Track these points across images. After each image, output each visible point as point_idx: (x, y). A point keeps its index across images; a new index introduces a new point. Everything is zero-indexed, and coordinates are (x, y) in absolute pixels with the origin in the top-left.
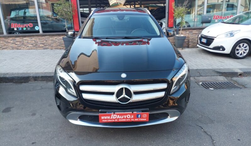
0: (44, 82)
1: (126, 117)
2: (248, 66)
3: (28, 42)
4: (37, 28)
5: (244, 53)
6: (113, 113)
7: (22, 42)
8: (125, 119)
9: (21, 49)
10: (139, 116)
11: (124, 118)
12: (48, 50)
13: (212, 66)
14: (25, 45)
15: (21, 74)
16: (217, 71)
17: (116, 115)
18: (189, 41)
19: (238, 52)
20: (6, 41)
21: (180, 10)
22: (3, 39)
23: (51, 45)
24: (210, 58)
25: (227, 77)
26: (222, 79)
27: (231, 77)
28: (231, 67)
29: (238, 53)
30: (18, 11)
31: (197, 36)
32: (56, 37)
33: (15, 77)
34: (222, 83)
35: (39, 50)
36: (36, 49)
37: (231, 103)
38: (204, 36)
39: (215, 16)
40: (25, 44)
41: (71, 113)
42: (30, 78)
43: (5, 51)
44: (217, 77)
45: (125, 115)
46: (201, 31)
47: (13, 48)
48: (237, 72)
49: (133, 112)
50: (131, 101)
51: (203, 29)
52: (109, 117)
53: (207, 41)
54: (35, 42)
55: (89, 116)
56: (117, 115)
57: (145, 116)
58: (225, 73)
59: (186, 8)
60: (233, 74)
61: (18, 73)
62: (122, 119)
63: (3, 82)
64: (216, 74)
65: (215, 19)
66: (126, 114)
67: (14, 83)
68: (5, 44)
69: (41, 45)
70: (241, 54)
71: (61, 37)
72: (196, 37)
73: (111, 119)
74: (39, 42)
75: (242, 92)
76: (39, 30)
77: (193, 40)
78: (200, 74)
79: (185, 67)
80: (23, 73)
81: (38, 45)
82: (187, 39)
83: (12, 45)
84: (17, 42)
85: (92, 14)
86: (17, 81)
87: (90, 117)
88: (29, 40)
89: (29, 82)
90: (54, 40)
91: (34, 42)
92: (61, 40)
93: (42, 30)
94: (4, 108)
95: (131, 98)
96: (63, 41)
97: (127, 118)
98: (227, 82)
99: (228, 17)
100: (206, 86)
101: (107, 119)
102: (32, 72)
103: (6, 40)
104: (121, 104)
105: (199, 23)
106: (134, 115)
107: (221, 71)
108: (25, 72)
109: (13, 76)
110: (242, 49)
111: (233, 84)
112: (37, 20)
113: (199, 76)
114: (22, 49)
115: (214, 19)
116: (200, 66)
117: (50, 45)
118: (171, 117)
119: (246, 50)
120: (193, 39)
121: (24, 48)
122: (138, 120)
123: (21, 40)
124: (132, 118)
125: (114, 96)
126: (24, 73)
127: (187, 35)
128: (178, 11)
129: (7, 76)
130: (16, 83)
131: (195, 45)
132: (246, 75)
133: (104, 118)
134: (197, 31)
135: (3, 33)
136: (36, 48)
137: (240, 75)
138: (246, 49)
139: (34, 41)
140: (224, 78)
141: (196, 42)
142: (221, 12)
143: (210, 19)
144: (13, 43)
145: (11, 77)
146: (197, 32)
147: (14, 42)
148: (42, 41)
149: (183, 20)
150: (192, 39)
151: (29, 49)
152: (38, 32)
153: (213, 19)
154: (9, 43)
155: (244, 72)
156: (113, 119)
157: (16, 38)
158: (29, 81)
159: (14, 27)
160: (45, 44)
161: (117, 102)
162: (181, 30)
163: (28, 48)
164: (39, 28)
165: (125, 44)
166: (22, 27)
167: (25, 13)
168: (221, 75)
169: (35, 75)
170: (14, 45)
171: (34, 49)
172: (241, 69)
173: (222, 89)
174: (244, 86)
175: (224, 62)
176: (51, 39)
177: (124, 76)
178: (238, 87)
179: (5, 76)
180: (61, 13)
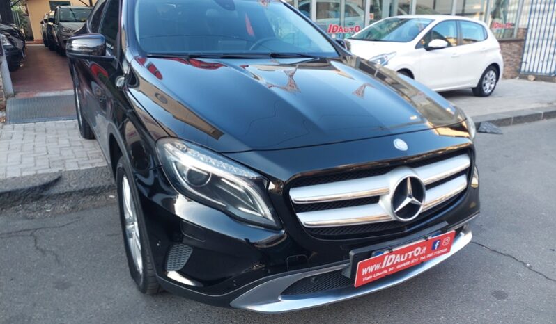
1: (413, 254)
6: (388, 252)
52: (377, 267)
55: (313, 279)
56: (396, 253)
65: (331, 33)
87: (315, 280)
95: (421, 202)
97: (413, 257)
124: (423, 255)
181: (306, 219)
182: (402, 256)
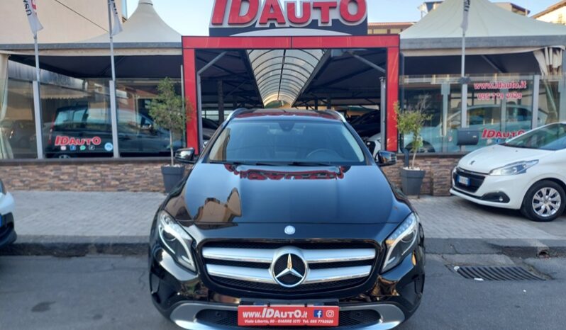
0: (118, 256)
1: (293, 315)
2: (560, 235)
3: (86, 176)
4: (108, 147)
5: (552, 208)
7: (74, 175)
8: (290, 319)
9: (69, 190)
10: (319, 314)
11: (288, 318)
12: (128, 192)
13: (480, 233)
14: (80, 182)
15: (71, 237)
16: (491, 242)
17: (272, 311)
18: (432, 182)
19: (538, 205)
20: (41, 172)
21: (409, 117)
22: (35, 168)
23: (134, 181)
24: (477, 217)
25: (514, 258)
26: (502, 261)
27: (523, 258)
28: (523, 237)
29: (538, 209)
30: (72, 112)
31: (449, 170)
32: (146, 166)
33: (59, 244)
34: (503, 268)
35: (108, 193)
36: (103, 191)
37: (518, 307)
38: (463, 171)
39: (486, 131)
40: (80, 179)
41: (182, 305)
42: (89, 247)
43: (36, 192)
44: (492, 255)
45: (291, 311)
46: (456, 160)
47: (53, 188)
48: (535, 246)
49: (306, 305)
50: (304, 283)
51: (460, 156)
52: (257, 315)
53: (470, 181)
54: (102, 175)
56: (275, 309)
57: (329, 315)
58: (508, 247)
59: (422, 113)
60: (526, 251)
61: (64, 237)
62: (284, 319)
63: (32, 254)
64: (489, 250)
65: (486, 137)
66: (293, 310)
67: (55, 256)
68: (38, 178)
69: (113, 183)
70: (545, 212)
71: (159, 167)
72: (446, 173)
73: (261, 319)
74: (110, 177)
75: (545, 287)
76: (112, 150)
77: (440, 180)
78: (454, 248)
79: (412, 220)
80: (75, 237)
81: (107, 181)
82: (427, 178)
83: (51, 181)
84: (63, 174)
85: (231, 119)
86: (60, 251)
88: (90, 171)
89: (88, 255)
90: (143, 172)
91: (98, 175)
92: (158, 172)
93: (119, 151)
94: (36, 303)
96: (160, 174)
97: (294, 317)
98: (515, 268)
99: (514, 134)
100: (467, 273)
101: (254, 318)
102: (94, 235)
103: (41, 170)
104: (283, 287)
105: (451, 145)
106: (309, 310)
107: (501, 244)
108: (80, 234)
109: (54, 241)
110: (546, 201)
111: (526, 272)
112: (111, 132)
113: (453, 254)
114: (71, 189)
115: (484, 136)
116: (454, 233)
117: (131, 182)
118: (384, 321)
119: (555, 202)
120: (440, 177)
121: (76, 187)
122: (316, 321)
123: (72, 171)
124: (305, 318)
125: (271, 271)
126: (78, 237)
127: (428, 168)
128: (406, 120)
129: (42, 241)
130: (59, 256)
131: (446, 189)
132: (555, 254)
133: (249, 315)
134: (449, 161)
135: (36, 156)
136: (103, 187)
137: (543, 253)
138: (554, 199)
139: (100, 172)
140: (508, 258)
141: (448, 183)
142: (498, 124)
143: (475, 137)
144: (54, 177)
145: (49, 244)
146: (450, 163)
147: (56, 175)
148: (116, 175)
149: (418, 137)
150: (438, 178)
151: (88, 191)
152: (110, 154)
153: (481, 138)
154: (47, 176)
155: (550, 248)
156: (265, 318)
157: (62, 167)
158: (87, 253)
159: (62, 143)
160: (123, 181)
161: (276, 283)
162: (414, 158)
163: (85, 187)
164: (112, 147)
165: (293, 177)
166: (77, 144)
167: (86, 116)
168: (501, 251)
169: (100, 242)
170: (55, 182)
171: (98, 191)
172: (543, 241)
173: (502, 281)
174: (550, 276)
175: (508, 226)
176: (135, 169)
177: (290, 230)
178: (536, 278)
179: (37, 241)
180: (164, 117)
181: (212, 270)
182: (282, 313)
